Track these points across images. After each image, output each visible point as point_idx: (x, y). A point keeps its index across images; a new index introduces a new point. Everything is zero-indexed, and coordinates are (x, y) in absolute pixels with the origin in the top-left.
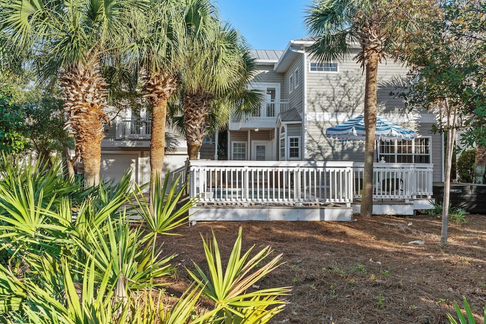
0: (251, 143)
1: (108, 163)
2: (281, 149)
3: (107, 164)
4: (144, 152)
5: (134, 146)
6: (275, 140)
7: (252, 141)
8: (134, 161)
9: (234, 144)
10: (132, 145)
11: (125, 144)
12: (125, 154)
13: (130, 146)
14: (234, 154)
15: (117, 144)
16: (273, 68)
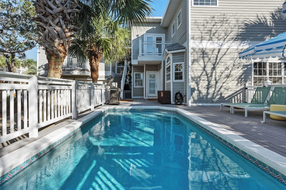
0: (146, 73)
2: (167, 75)
6: (162, 69)
7: (147, 71)
9: (136, 74)
14: (136, 80)
16: (160, 24)
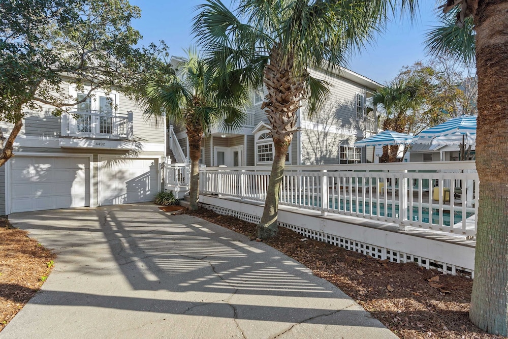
0: (213, 149)
1: (39, 170)
3: (38, 172)
4: (99, 155)
5: (92, 147)
6: (245, 146)
7: (214, 147)
8: (82, 166)
10: (89, 145)
11: (77, 143)
12: (69, 158)
13: (86, 146)
15: (63, 143)
